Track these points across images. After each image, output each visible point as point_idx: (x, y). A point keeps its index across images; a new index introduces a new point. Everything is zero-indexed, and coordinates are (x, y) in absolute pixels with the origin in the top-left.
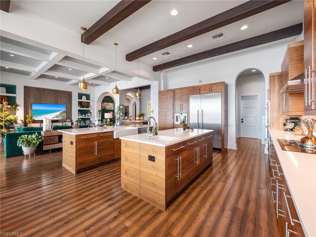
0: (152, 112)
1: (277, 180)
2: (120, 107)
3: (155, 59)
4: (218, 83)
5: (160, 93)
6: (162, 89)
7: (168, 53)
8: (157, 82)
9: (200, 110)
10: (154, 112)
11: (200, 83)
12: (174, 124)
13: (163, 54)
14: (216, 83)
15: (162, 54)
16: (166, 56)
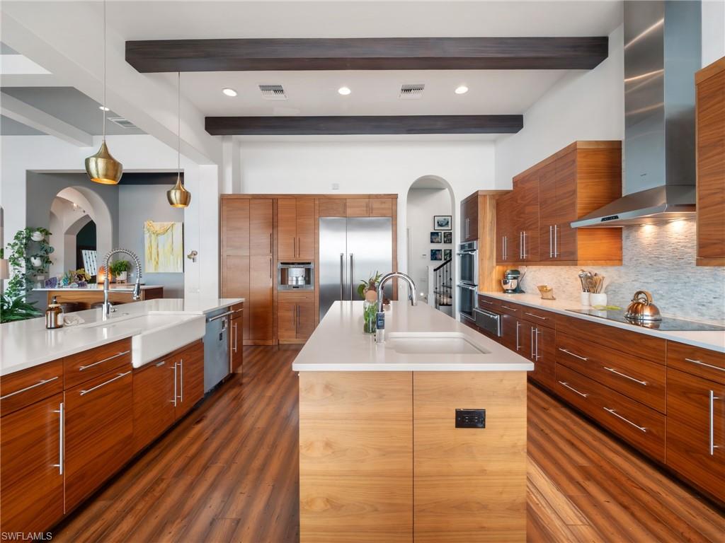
0: (189, 257)
1: (712, 392)
2: (28, 238)
3: (230, 93)
4: (385, 195)
5: (224, 200)
6: (229, 190)
7: (278, 90)
8: (215, 168)
9: (345, 255)
10: (197, 257)
11: (334, 189)
12: (275, 292)
13: (265, 88)
14: (380, 195)
15: (260, 86)
16: (272, 96)
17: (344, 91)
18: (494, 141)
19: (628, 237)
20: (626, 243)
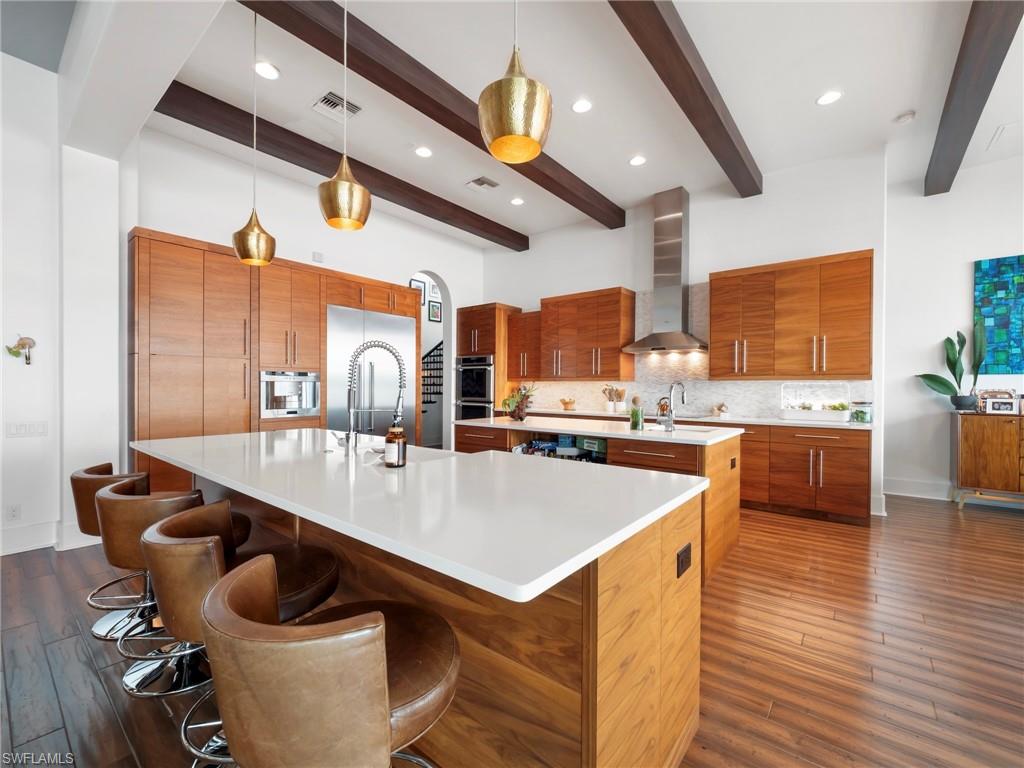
12: (253, 423)
17: (424, 152)
18: (484, 250)
19: (639, 361)
20: (638, 366)
